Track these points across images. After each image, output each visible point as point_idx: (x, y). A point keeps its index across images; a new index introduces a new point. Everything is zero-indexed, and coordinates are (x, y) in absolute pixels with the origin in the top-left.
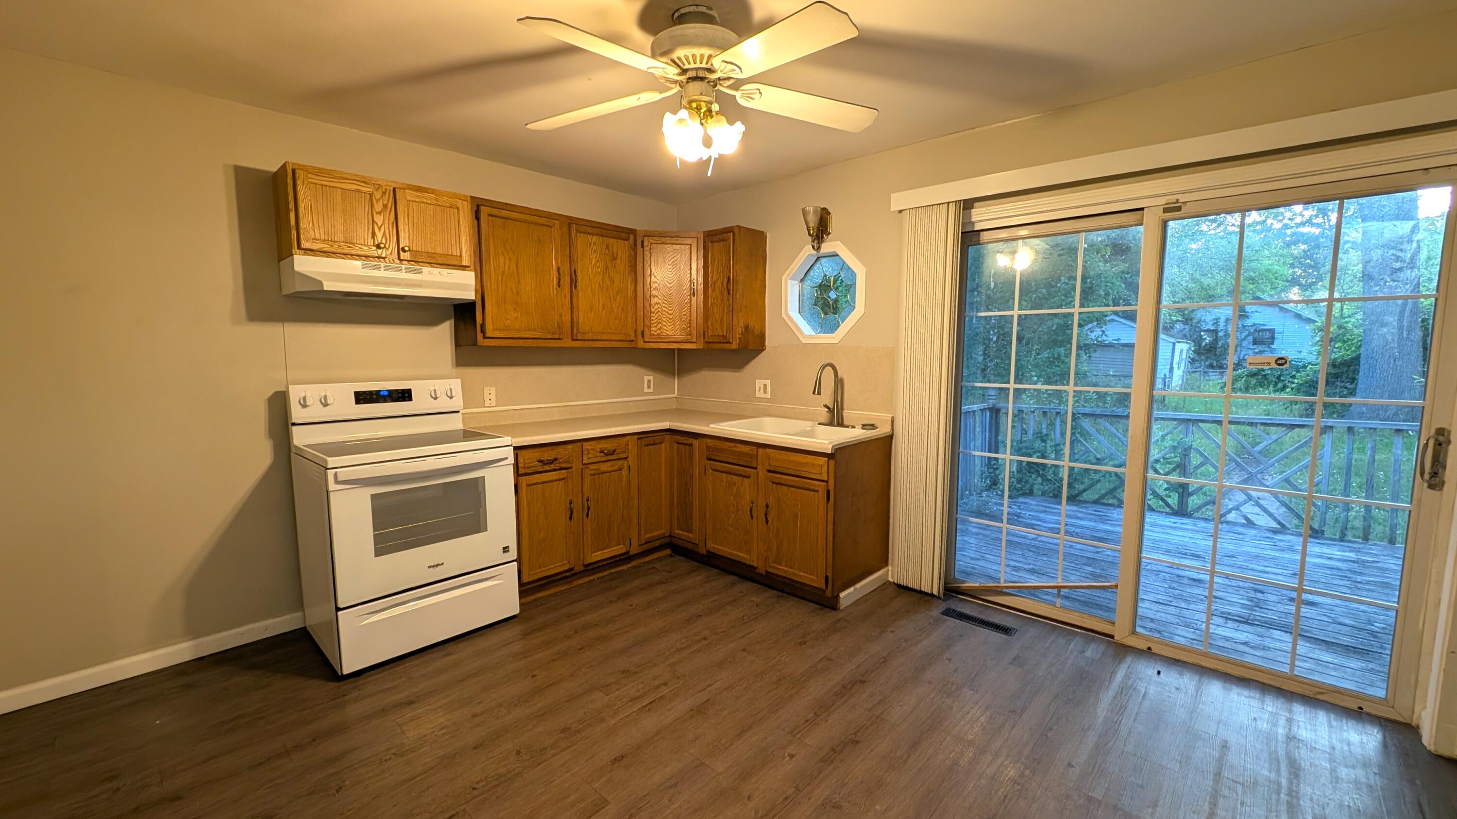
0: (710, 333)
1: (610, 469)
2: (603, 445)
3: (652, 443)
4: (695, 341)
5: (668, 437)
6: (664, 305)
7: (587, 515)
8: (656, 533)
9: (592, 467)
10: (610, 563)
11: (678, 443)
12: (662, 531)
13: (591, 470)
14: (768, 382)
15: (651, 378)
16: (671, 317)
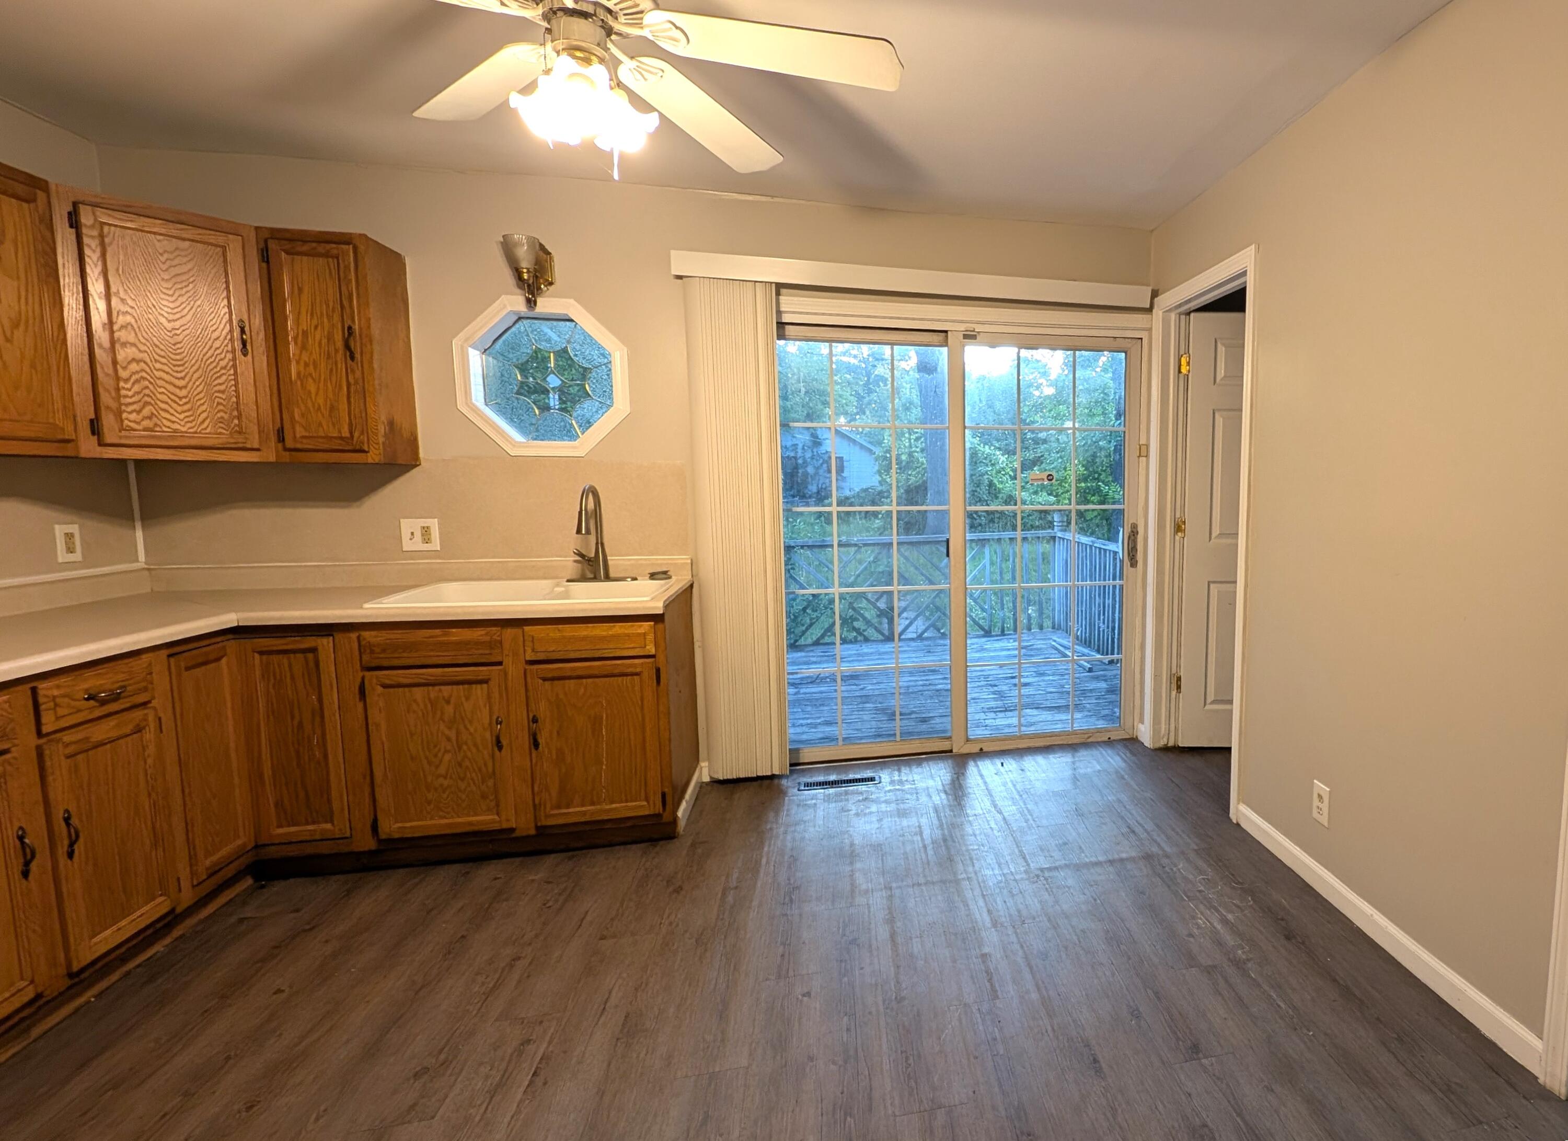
0: (300, 432)
1: (114, 734)
2: (91, 681)
3: (200, 660)
4: (256, 446)
5: (232, 645)
6: (158, 366)
7: (70, 855)
8: (225, 851)
9: (67, 737)
10: (134, 946)
11: (261, 653)
12: (239, 842)
13: (67, 745)
14: (434, 524)
15: (74, 529)
16: (183, 393)
